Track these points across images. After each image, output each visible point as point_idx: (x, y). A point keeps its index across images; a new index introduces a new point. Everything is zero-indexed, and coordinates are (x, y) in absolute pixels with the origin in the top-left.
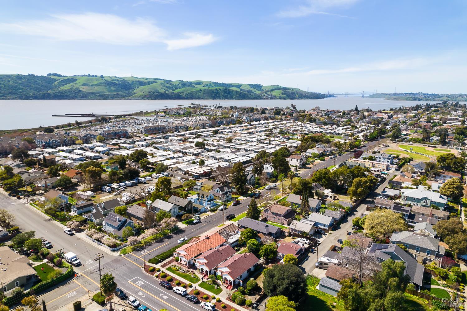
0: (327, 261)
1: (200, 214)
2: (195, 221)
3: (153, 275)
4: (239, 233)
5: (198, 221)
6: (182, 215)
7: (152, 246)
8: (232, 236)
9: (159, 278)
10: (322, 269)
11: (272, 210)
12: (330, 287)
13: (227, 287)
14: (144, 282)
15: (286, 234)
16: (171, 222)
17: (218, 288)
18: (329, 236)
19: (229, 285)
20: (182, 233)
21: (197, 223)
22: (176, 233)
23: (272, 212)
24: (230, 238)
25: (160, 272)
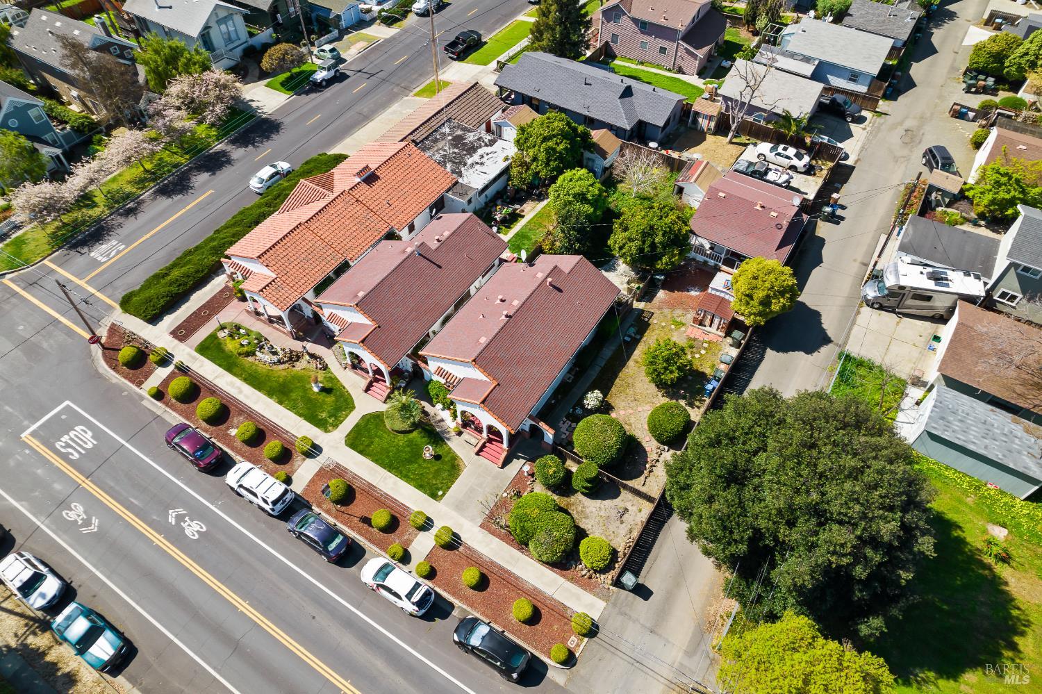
0: (931, 285)
1: (339, 38)
2: (320, 76)
3: (139, 384)
4: (510, 133)
5: (332, 73)
6: (266, 47)
7: (142, 218)
8: (480, 151)
9: (167, 404)
10: (893, 312)
11: (636, 12)
12: (982, 452)
13: (481, 450)
14: (97, 434)
15: (703, 123)
16: (206, 93)
17: (437, 457)
18: (879, 129)
19: (490, 441)
20: (268, 138)
21: (329, 82)
22: (244, 140)
23: (635, 21)
24: (469, 161)
25: (171, 368)
